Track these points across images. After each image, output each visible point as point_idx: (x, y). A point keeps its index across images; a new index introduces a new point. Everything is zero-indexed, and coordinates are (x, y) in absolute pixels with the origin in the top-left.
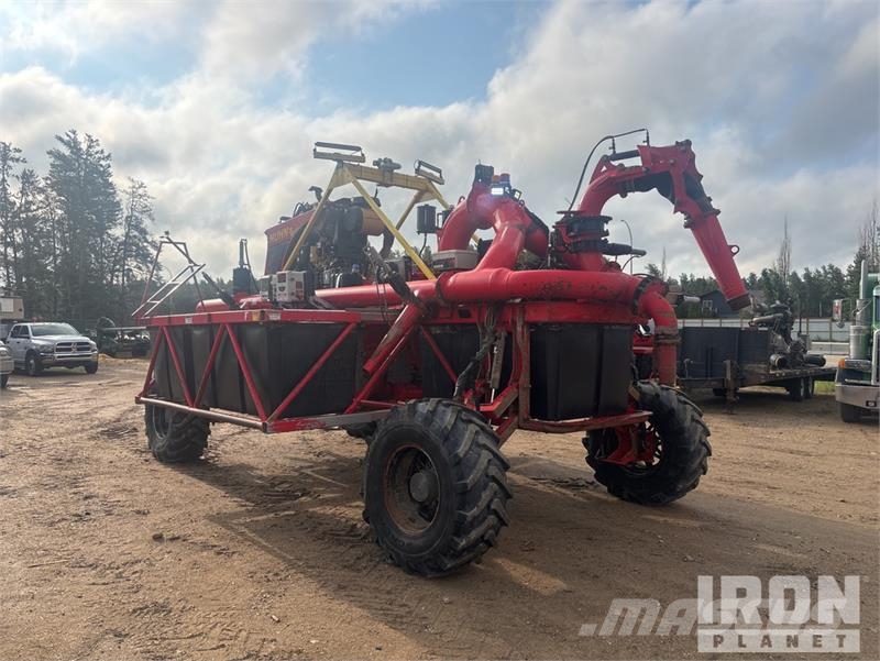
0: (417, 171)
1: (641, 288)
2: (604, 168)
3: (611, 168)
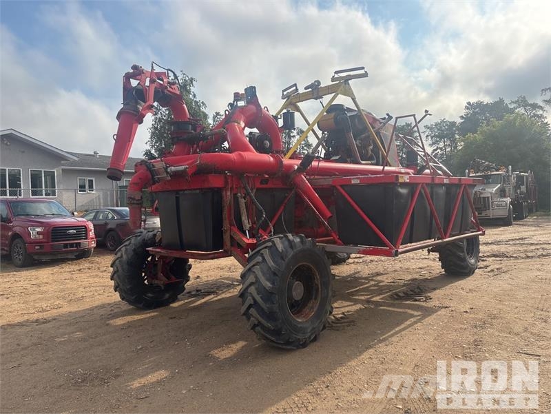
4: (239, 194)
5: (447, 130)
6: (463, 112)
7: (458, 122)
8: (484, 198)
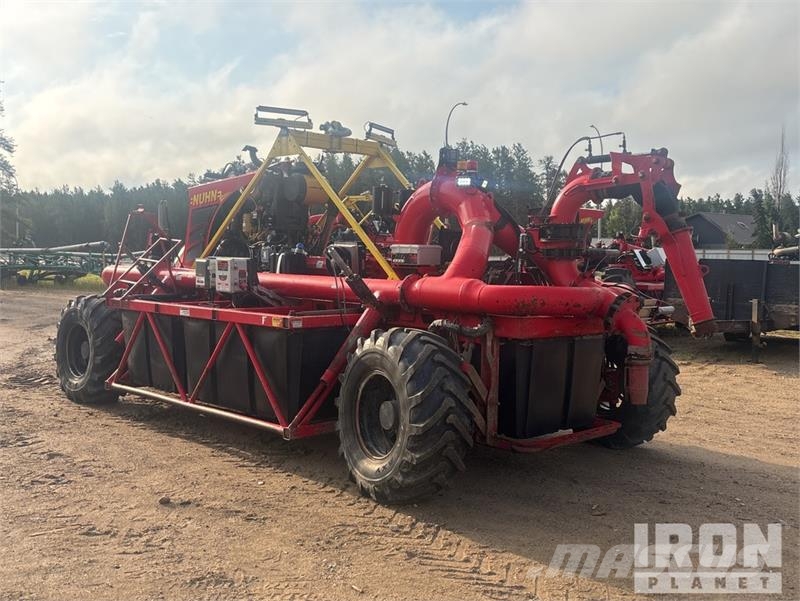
0: (369, 134)
1: (616, 306)
2: (580, 171)
3: (586, 171)
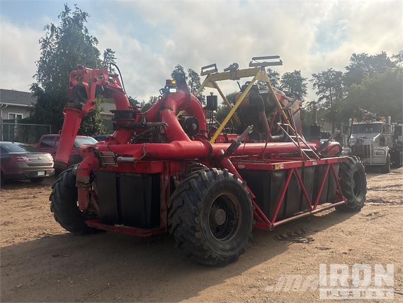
4: (175, 177)
5: (333, 79)
6: (349, 63)
7: (344, 73)
8: (365, 146)
